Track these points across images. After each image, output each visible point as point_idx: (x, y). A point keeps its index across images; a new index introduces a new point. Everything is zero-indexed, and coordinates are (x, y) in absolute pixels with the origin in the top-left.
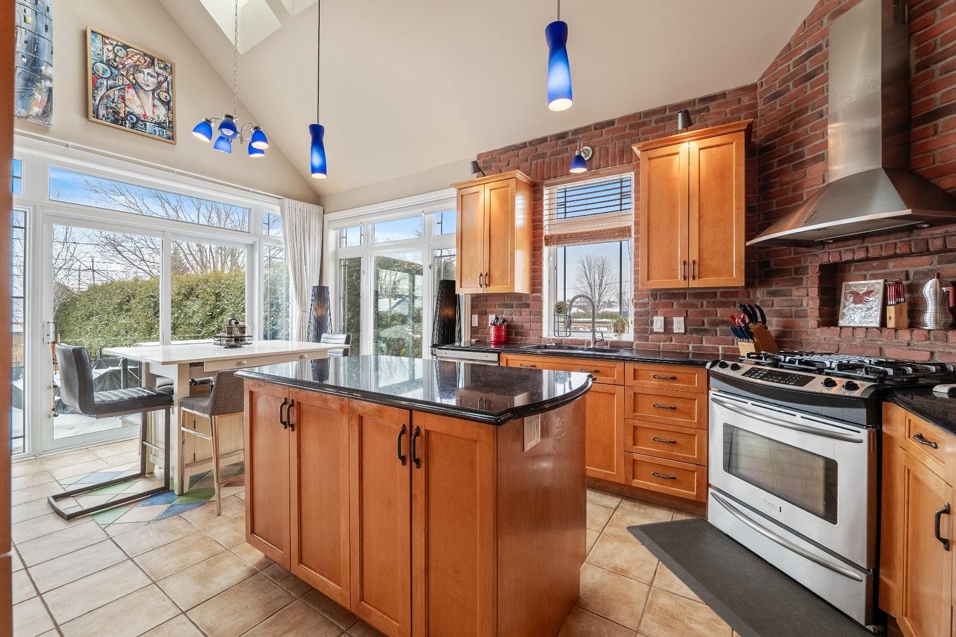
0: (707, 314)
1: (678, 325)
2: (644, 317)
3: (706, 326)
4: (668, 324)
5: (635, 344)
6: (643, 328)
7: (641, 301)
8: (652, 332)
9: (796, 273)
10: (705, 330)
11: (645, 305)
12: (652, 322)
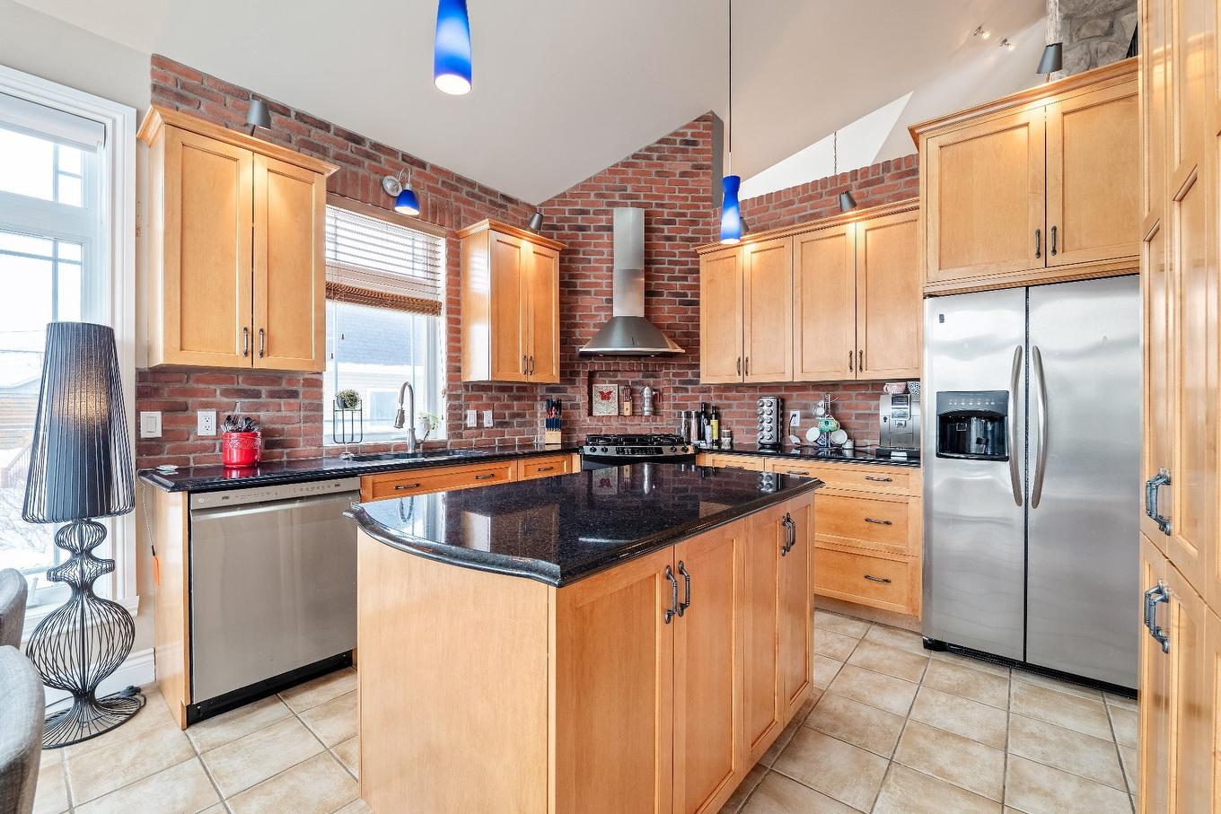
0: (508, 407)
1: (488, 420)
2: (457, 411)
3: (507, 419)
4: (480, 417)
5: (449, 444)
6: (456, 424)
7: (454, 393)
8: (466, 428)
9: (571, 375)
10: (507, 422)
11: (457, 397)
12: (466, 417)
